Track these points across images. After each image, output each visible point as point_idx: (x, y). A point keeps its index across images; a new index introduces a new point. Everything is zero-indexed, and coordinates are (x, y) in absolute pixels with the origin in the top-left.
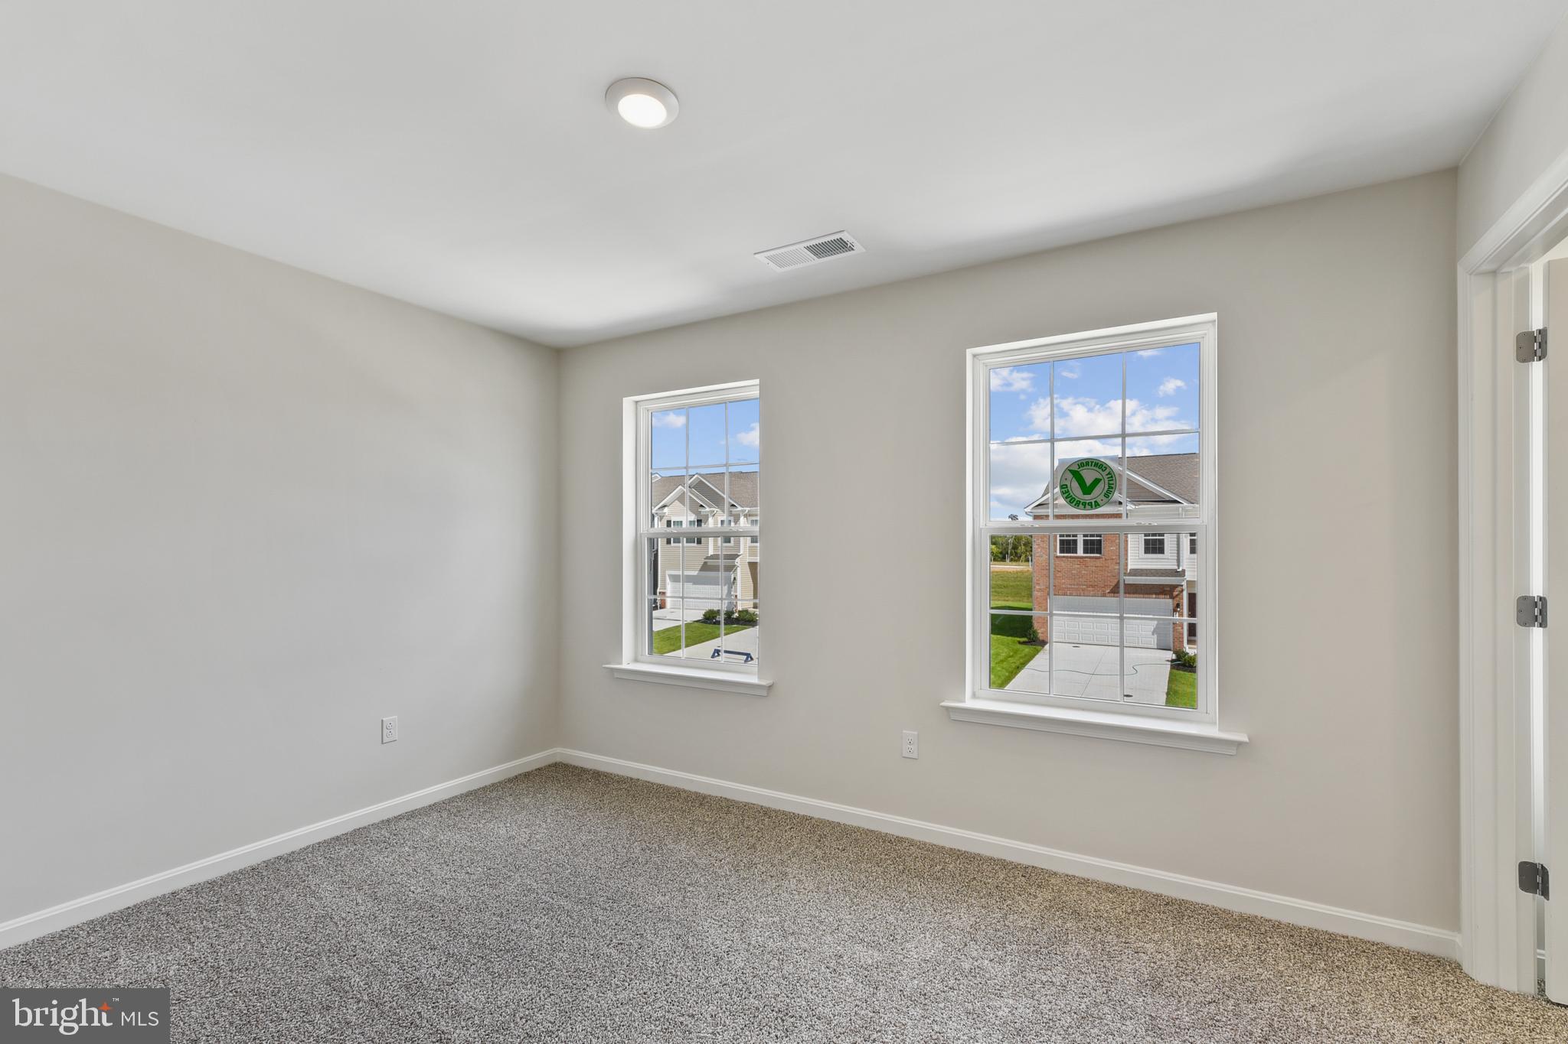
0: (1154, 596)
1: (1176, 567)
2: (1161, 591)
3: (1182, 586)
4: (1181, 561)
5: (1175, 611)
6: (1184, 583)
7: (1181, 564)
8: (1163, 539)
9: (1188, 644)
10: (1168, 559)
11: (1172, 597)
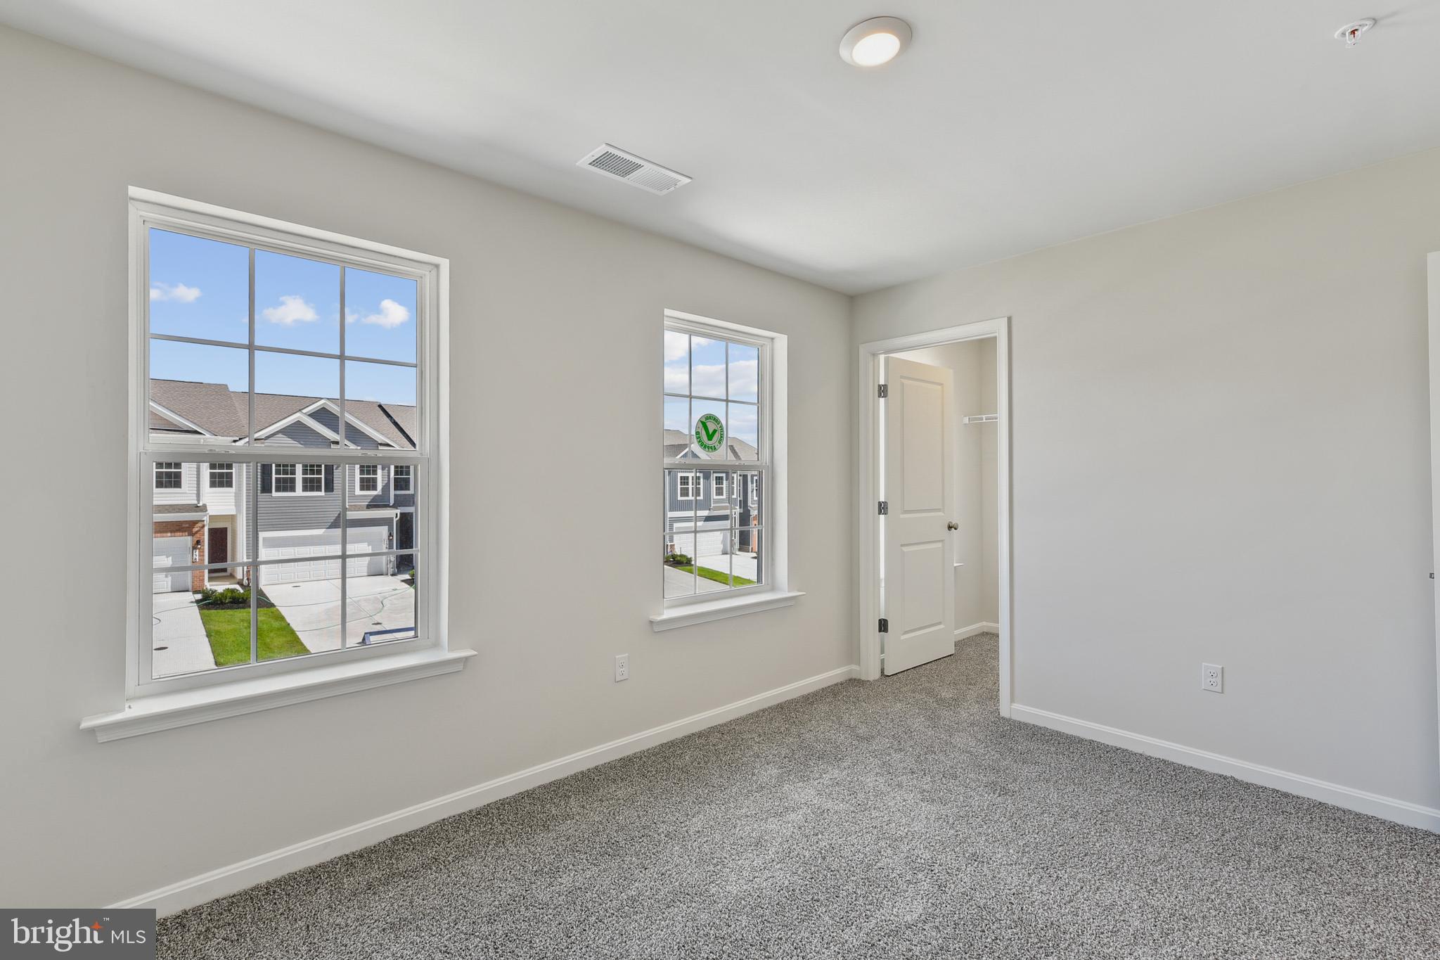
0: (169, 534)
1: (196, 502)
2: (177, 528)
3: (204, 521)
4: (201, 495)
5: (194, 548)
6: (206, 519)
7: (201, 497)
8: (180, 472)
9: (209, 581)
10: (186, 493)
11: (192, 534)
